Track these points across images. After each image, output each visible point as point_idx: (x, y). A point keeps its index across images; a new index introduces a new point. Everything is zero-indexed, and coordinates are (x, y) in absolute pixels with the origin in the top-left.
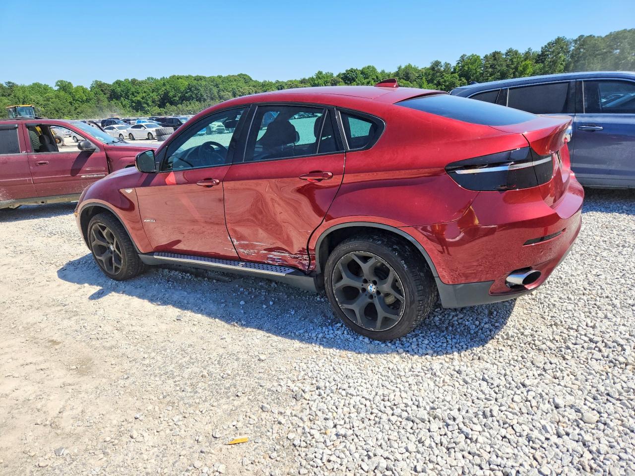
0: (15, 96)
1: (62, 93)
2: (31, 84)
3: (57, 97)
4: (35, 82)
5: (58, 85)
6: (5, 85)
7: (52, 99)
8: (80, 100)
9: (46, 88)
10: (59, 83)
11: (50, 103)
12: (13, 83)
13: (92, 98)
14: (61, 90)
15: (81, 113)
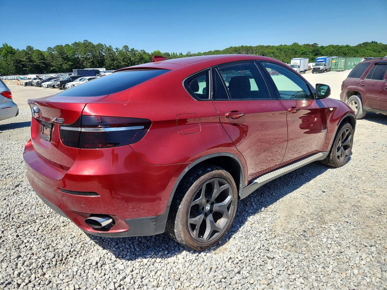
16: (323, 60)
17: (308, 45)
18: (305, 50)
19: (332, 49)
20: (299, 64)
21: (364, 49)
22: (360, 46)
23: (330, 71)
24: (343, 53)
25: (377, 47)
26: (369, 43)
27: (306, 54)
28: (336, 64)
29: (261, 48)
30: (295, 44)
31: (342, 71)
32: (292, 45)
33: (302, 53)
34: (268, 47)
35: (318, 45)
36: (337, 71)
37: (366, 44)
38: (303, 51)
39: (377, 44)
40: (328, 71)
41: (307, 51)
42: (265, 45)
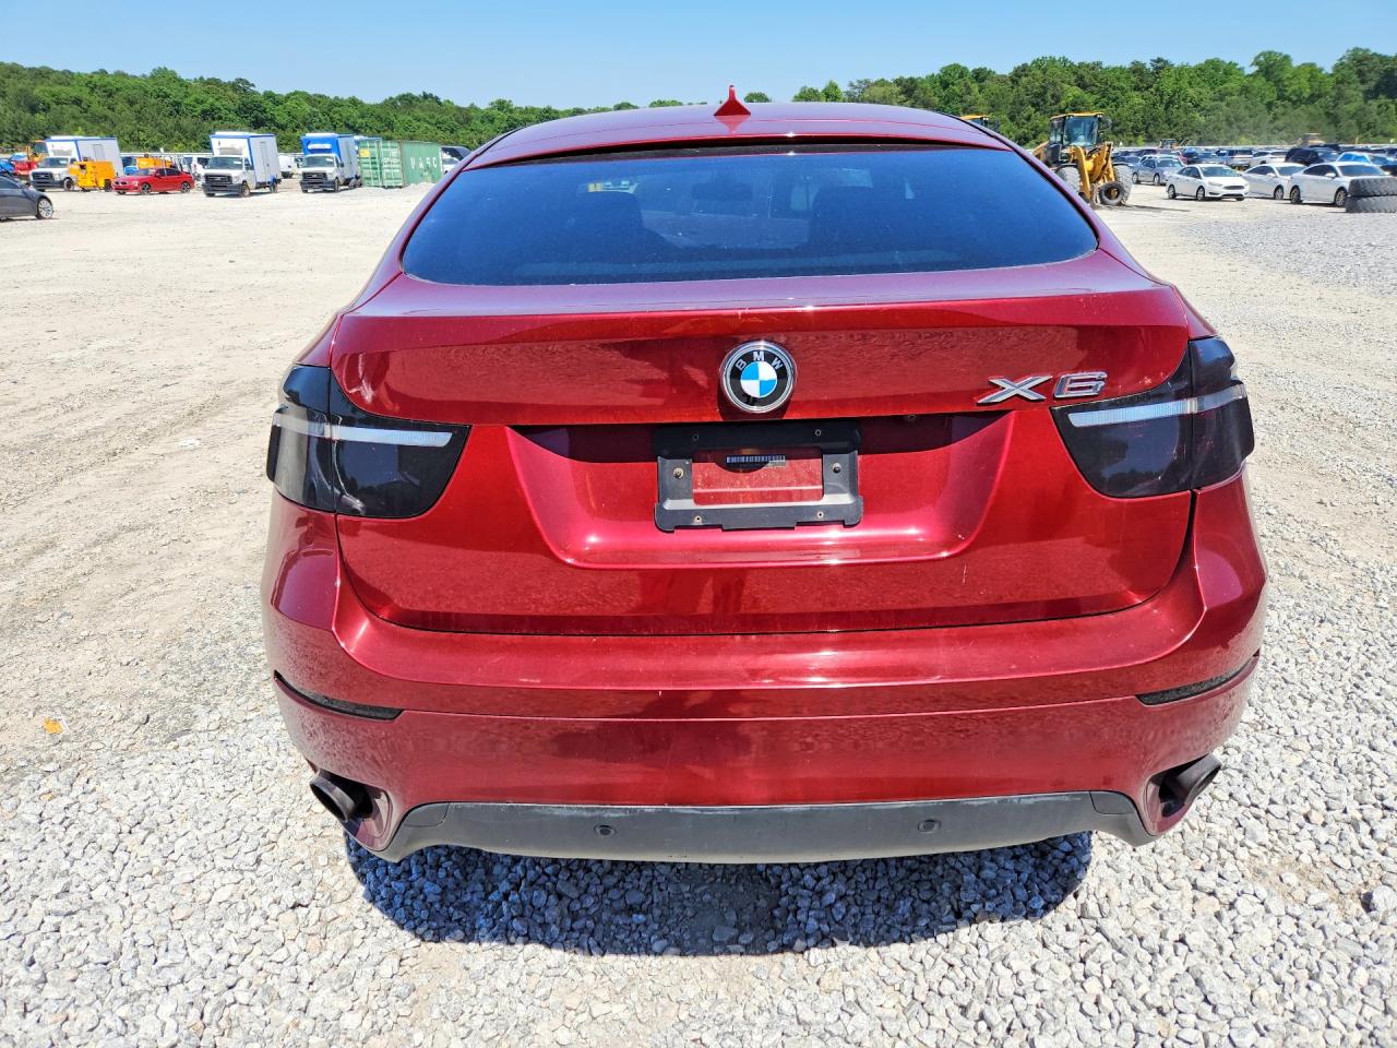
0: (1157, 90)
1: (1260, 82)
2: (1203, 62)
3: (1245, 90)
4: (1211, 57)
5: (1257, 64)
6: (1148, 66)
7: (1231, 95)
8: (1294, 98)
9: (1229, 70)
10: (1262, 59)
11: (1224, 104)
12: (1166, 62)
13: (1326, 93)
14: (1261, 74)
15: (1280, 130)
16: (328, 146)
17: (215, 82)
18: (211, 100)
19: (307, 108)
20: (245, 154)
21: (409, 118)
22: (391, 103)
23: (361, 185)
24: (347, 125)
25: (442, 113)
26: (417, 99)
27: (220, 118)
28: (375, 163)
29: (9, 77)
30: (162, 76)
31: (401, 187)
32: (152, 77)
33: (204, 112)
34: (42, 74)
35: (253, 85)
36: (384, 187)
37: (408, 100)
38: (206, 106)
39: (440, 103)
40: (355, 187)
41: (218, 104)
42: (27, 65)
